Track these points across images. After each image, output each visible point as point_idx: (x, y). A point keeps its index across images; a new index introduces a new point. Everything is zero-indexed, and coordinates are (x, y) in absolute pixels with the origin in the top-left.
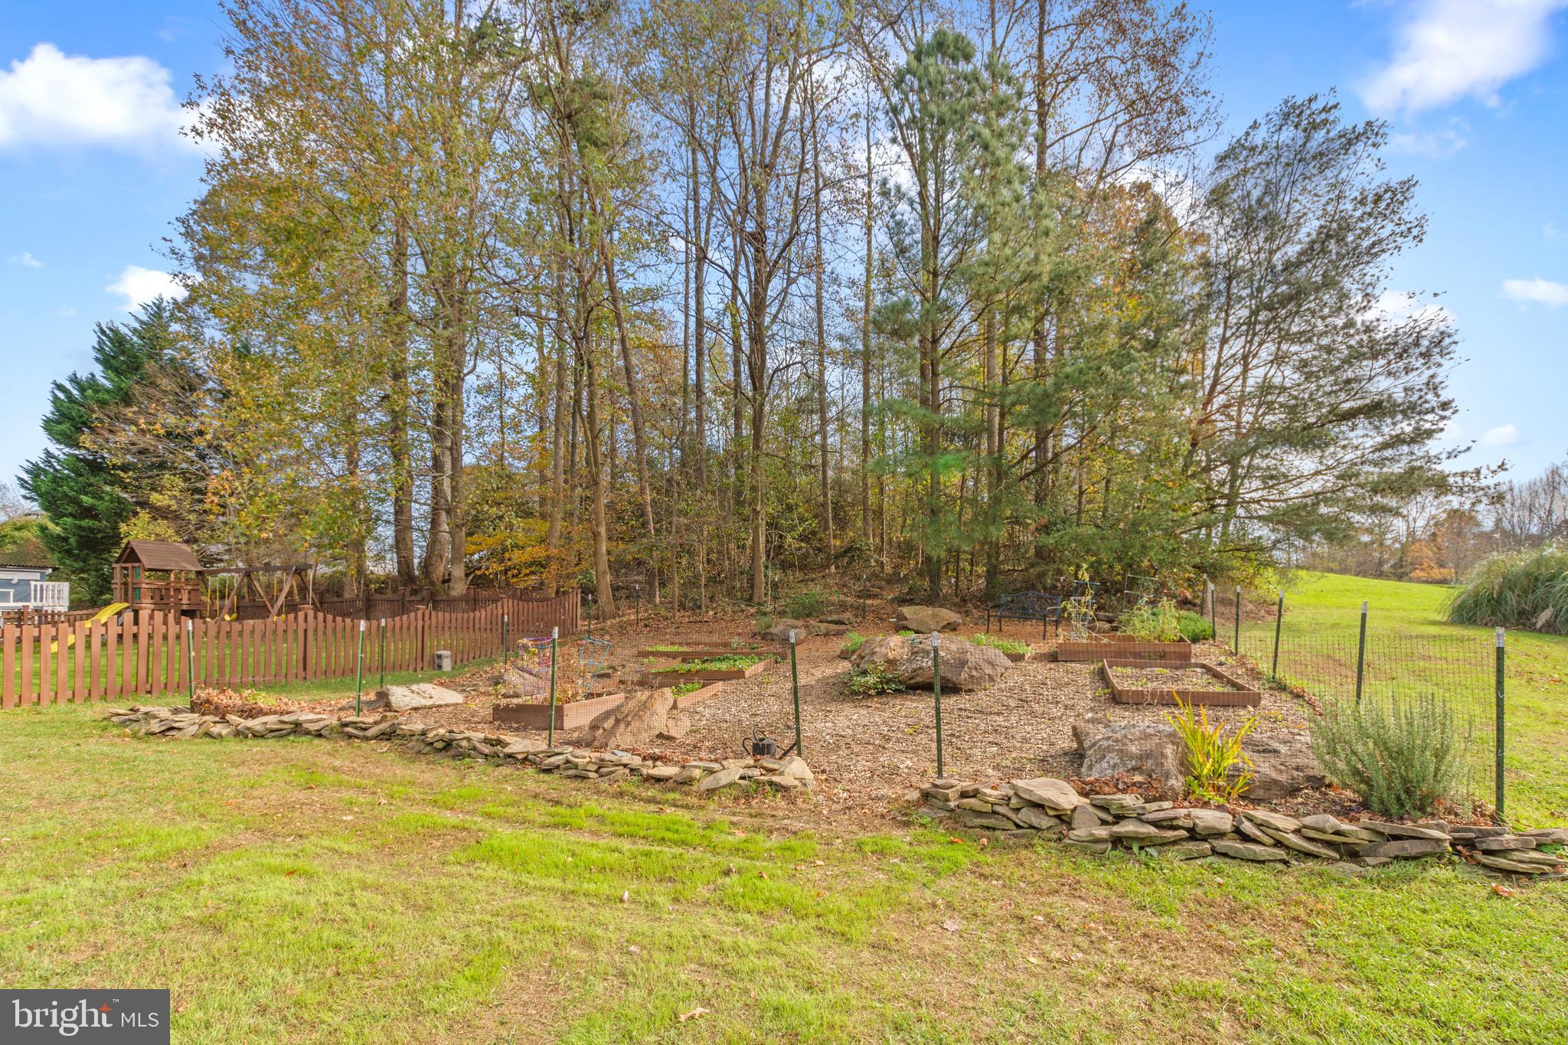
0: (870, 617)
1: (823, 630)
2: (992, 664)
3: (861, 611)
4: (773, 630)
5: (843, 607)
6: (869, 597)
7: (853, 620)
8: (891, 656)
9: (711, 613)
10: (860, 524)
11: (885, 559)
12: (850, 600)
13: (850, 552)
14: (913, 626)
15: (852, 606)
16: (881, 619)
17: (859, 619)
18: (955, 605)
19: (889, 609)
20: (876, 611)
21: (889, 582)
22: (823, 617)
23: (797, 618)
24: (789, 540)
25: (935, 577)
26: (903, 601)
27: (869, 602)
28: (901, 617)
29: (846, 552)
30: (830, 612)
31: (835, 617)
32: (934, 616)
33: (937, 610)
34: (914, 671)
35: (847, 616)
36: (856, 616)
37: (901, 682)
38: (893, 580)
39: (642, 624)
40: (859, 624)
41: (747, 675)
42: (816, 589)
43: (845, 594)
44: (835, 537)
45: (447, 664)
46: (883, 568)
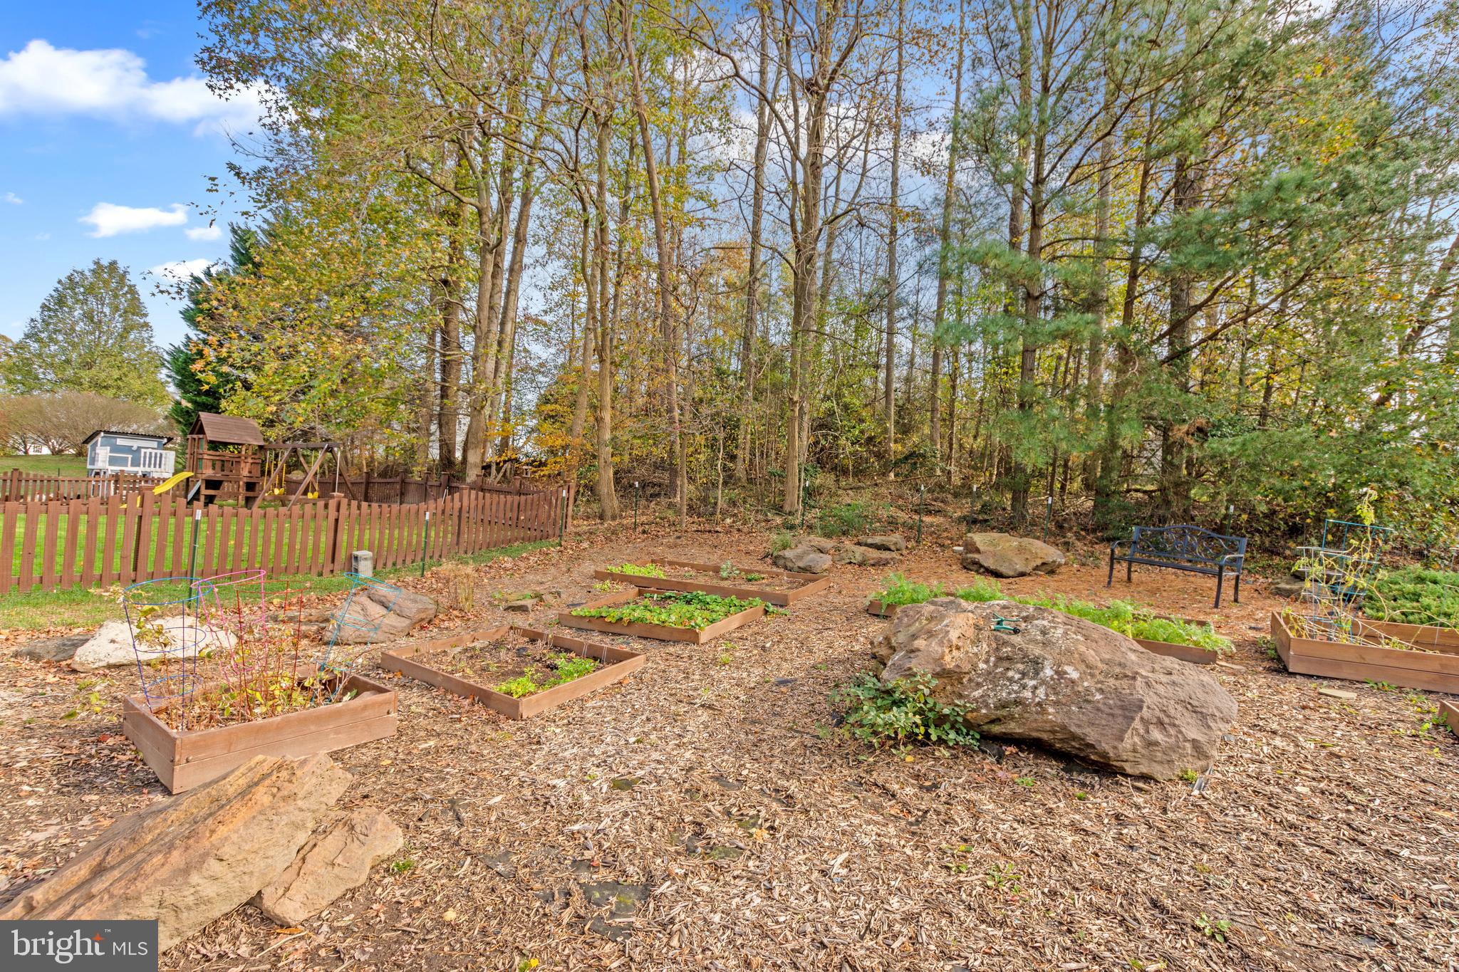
0: (928, 541)
1: (859, 558)
2: (1203, 717)
3: (915, 532)
4: (788, 553)
5: (892, 523)
6: (929, 513)
7: (903, 544)
8: (949, 662)
9: (728, 521)
10: (927, 431)
11: (953, 468)
12: (902, 516)
13: (913, 458)
14: (989, 563)
15: (904, 524)
16: (942, 546)
17: (912, 544)
18: (1049, 532)
19: (954, 532)
20: (936, 534)
21: (956, 495)
22: (862, 538)
23: (828, 535)
24: (842, 441)
25: (1020, 494)
26: (973, 522)
27: (927, 519)
28: (971, 548)
29: (906, 458)
30: (874, 532)
31: (878, 539)
32: (1021, 550)
33: (1026, 540)
34: (1003, 705)
35: (895, 538)
36: (908, 539)
37: (969, 725)
38: (964, 491)
39: (640, 529)
40: (910, 550)
41: (703, 639)
42: (862, 500)
43: (899, 507)
44: (896, 442)
45: (365, 569)
46: (949, 479)
